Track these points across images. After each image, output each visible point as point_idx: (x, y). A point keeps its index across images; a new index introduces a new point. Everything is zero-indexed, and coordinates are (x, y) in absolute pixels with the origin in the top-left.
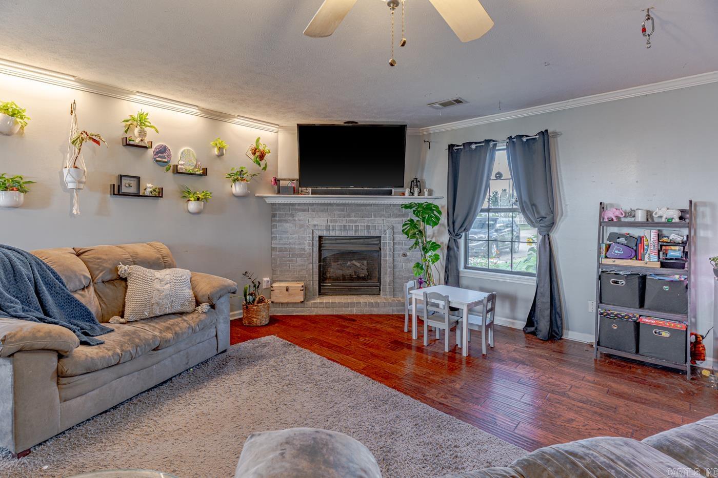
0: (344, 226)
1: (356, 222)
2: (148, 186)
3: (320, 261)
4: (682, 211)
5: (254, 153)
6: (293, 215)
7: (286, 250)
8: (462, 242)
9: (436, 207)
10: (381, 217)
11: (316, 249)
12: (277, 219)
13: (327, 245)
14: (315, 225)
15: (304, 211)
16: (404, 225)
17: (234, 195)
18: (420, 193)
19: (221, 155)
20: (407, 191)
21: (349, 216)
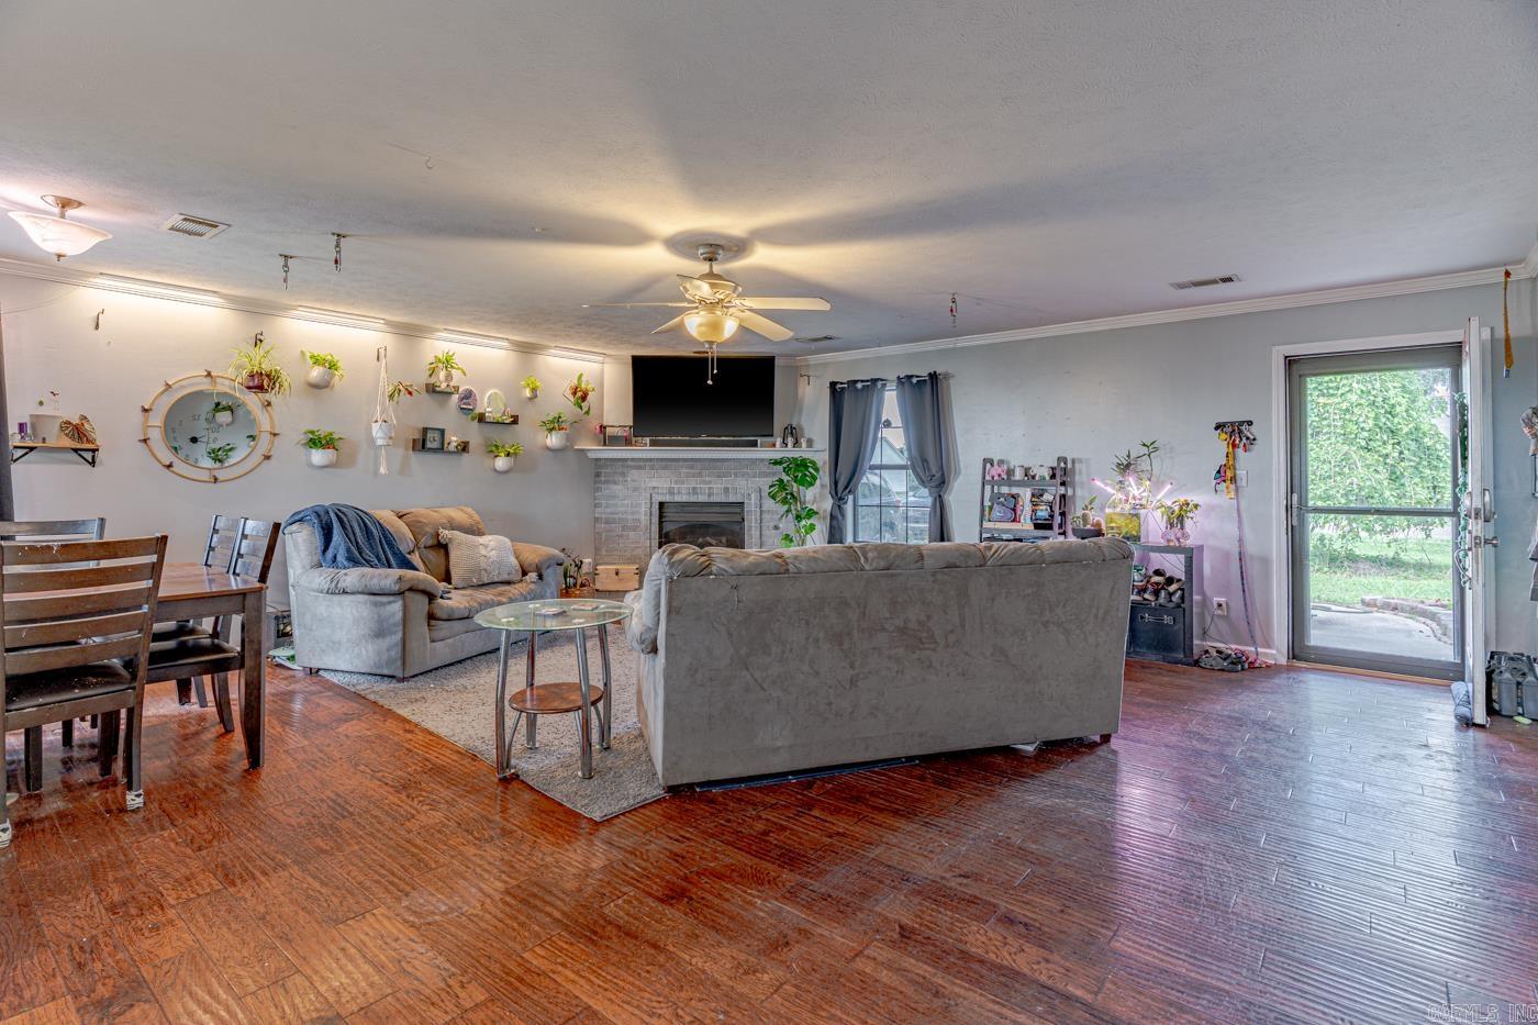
0: (694, 488)
1: (710, 482)
2: (453, 440)
3: (660, 537)
4: (1053, 469)
5: (574, 393)
6: (624, 474)
7: (614, 521)
8: (849, 508)
9: (813, 463)
10: (743, 476)
11: (655, 520)
12: (603, 479)
13: (670, 514)
14: (654, 488)
15: (639, 468)
16: (771, 486)
17: (548, 448)
18: (796, 443)
19: (534, 396)
20: (779, 441)
21: (700, 475)
